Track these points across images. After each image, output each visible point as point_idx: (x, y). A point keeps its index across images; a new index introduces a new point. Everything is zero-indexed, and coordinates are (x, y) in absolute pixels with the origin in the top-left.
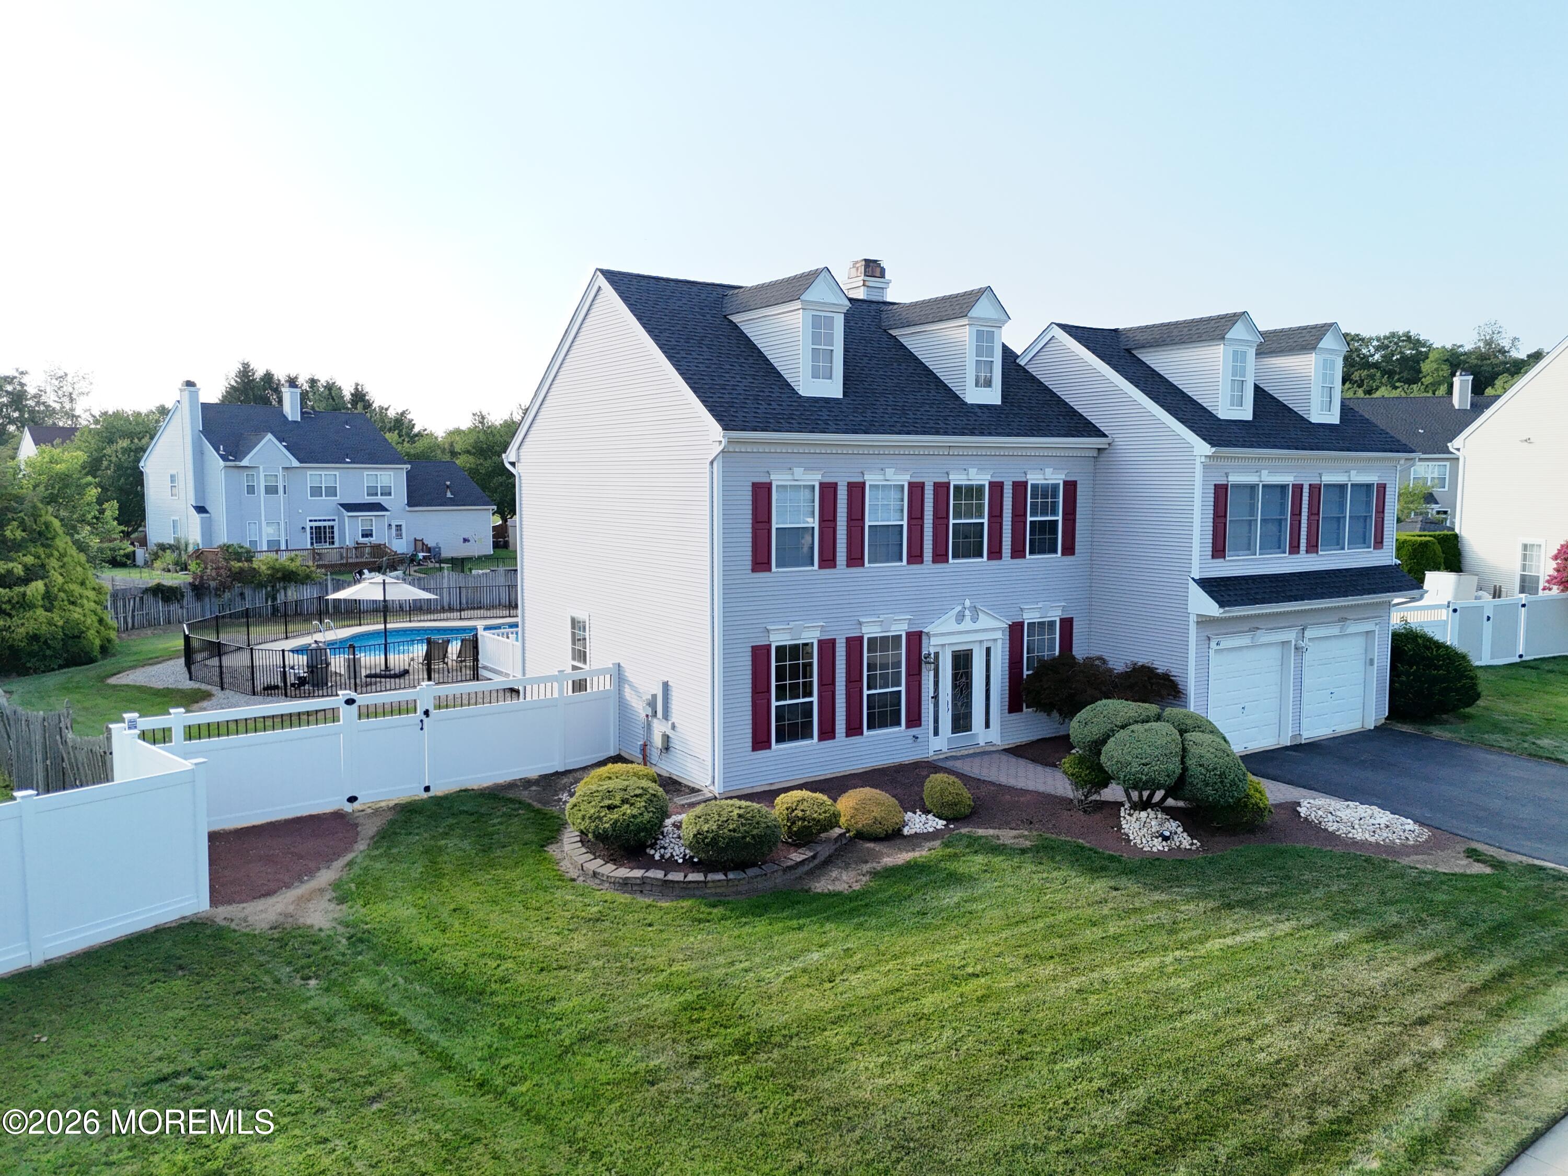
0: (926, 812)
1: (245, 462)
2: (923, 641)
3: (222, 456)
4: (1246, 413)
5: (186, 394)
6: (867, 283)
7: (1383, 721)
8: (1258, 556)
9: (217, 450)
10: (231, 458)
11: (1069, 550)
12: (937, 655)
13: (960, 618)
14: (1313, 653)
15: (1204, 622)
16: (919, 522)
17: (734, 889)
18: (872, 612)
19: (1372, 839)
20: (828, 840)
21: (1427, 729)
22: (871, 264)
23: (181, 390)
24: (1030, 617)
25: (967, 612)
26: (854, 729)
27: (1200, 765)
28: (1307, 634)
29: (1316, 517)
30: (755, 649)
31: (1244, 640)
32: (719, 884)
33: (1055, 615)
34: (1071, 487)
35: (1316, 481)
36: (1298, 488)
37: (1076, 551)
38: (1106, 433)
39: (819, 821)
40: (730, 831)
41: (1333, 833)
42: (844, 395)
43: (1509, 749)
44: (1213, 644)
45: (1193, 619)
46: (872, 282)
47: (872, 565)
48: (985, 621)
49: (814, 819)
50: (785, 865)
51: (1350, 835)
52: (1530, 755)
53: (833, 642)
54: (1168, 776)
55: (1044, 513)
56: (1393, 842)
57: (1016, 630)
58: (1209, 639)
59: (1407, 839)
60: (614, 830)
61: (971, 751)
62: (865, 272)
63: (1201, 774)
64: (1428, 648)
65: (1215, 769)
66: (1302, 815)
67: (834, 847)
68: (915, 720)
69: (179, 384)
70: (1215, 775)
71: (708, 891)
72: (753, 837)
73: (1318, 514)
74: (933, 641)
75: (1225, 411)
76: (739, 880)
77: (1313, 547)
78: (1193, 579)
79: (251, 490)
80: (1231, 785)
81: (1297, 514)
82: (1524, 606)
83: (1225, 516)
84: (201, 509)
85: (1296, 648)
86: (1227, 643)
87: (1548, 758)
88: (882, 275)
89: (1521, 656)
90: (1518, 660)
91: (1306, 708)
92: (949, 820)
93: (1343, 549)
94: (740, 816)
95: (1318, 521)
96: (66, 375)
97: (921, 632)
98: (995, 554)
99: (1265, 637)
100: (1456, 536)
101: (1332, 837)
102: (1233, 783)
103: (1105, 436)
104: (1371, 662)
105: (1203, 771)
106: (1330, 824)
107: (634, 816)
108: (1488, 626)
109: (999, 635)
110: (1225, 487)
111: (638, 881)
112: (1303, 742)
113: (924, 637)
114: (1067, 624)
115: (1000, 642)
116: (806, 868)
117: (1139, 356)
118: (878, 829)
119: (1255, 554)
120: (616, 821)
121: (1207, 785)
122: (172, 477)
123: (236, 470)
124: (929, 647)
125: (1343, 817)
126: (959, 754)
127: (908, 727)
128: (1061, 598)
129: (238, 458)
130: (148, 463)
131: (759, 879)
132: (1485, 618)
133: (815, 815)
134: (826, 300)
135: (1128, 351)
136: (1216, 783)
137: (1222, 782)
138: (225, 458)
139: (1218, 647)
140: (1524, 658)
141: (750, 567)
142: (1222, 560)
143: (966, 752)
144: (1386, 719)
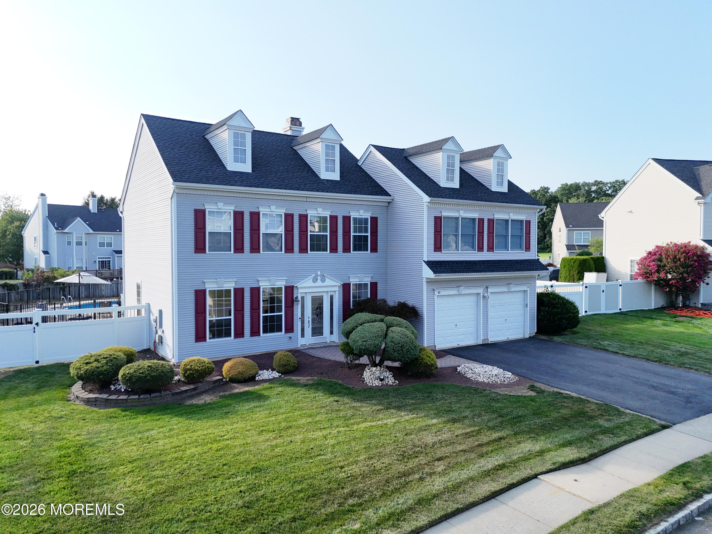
0: (273, 370)
1: (66, 230)
2: (294, 291)
3: (55, 228)
4: (456, 184)
5: (41, 199)
6: (292, 128)
7: (534, 334)
8: (460, 252)
9: (54, 225)
10: (60, 229)
11: (374, 249)
12: (303, 298)
13: (315, 280)
14: (492, 300)
15: (430, 281)
16: (291, 233)
17: (143, 403)
18: (265, 276)
19: (486, 381)
20: (209, 382)
21: (552, 337)
22: (295, 120)
23: (39, 198)
24: (354, 281)
25: (319, 278)
26: (255, 332)
27: (392, 342)
28: (490, 290)
29: (492, 235)
30: (197, 292)
31: (453, 292)
32: (134, 400)
33: (367, 280)
34: (374, 220)
35: (491, 217)
36: (481, 221)
37: (378, 250)
38: (391, 194)
39: (198, 370)
40: (140, 373)
41: (469, 378)
42: (252, 171)
43: (585, 346)
44: (436, 293)
45: (424, 280)
46: (295, 128)
47: (265, 253)
48: (328, 282)
49: (196, 370)
50: (173, 392)
51: (477, 379)
52: (594, 348)
53: (243, 289)
54: (375, 347)
55: (360, 232)
56: (497, 382)
57: (346, 287)
58: (434, 290)
59: (504, 381)
60: (86, 374)
61: (322, 345)
62: (291, 123)
63: (392, 346)
64: (555, 299)
65: (399, 343)
66: (458, 370)
67: (212, 385)
68: (290, 329)
69: (38, 195)
70: (399, 346)
71: (128, 404)
72: (152, 377)
73: (493, 233)
74: (300, 291)
75: (443, 183)
76: (145, 399)
77: (491, 249)
78: (424, 261)
79: (69, 243)
80: (407, 352)
81: (481, 233)
82: (621, 285)
83: (441, 232)
84: (45, 252)
85: (484, 297)
86: (443, 293)
87: (601, 349)
88: (300, 124)
89: (620, 309)
90: (619, 311)
91: (490, 327)
92: (282, 374)
93: (508, 250)
94: (149, 366)
95: (493, 236)
96: (10, 197)
97: (293, 286)
98: (334, 249)
99: (464, 291)
100: (603, 258)
101: (468, 380)
102: (408, 351)
103: (390, 195)
104: (527, 305)
105: (393, 344)
106: (469, 374)
107: (98, 368)
108: (603, 295)
109: (337, 289)
110: (440, 218)
111: (93, 400)
112: (489, 343)
113: (295, 289)
114: (374, 285)
115: (337, 293)
116: (189, 394)
117: (410, 160)
118: (240, 377)
119: (459, 251)
120: (88, 369)
121: (394, 351)
122: (35, 238)
123: (61, 234)
124: (298, 294)
125: (476, 371)
126: (315, 346)
127: (286, 332)
128: (371, 272)
129: (63, 228)
130: (25, 232)
131: (157, 398)
132: (602, 291)
133: (196, 368)
134: (241, 125)
135: (406, 157)
136: (399, 350)
137: (402, 350)
138: (56, 229)
139: (439, 294)
140: (622, 310)
141: (194, 251)
142: (440, 253)
143: (319, 346)
144: (536, 333)
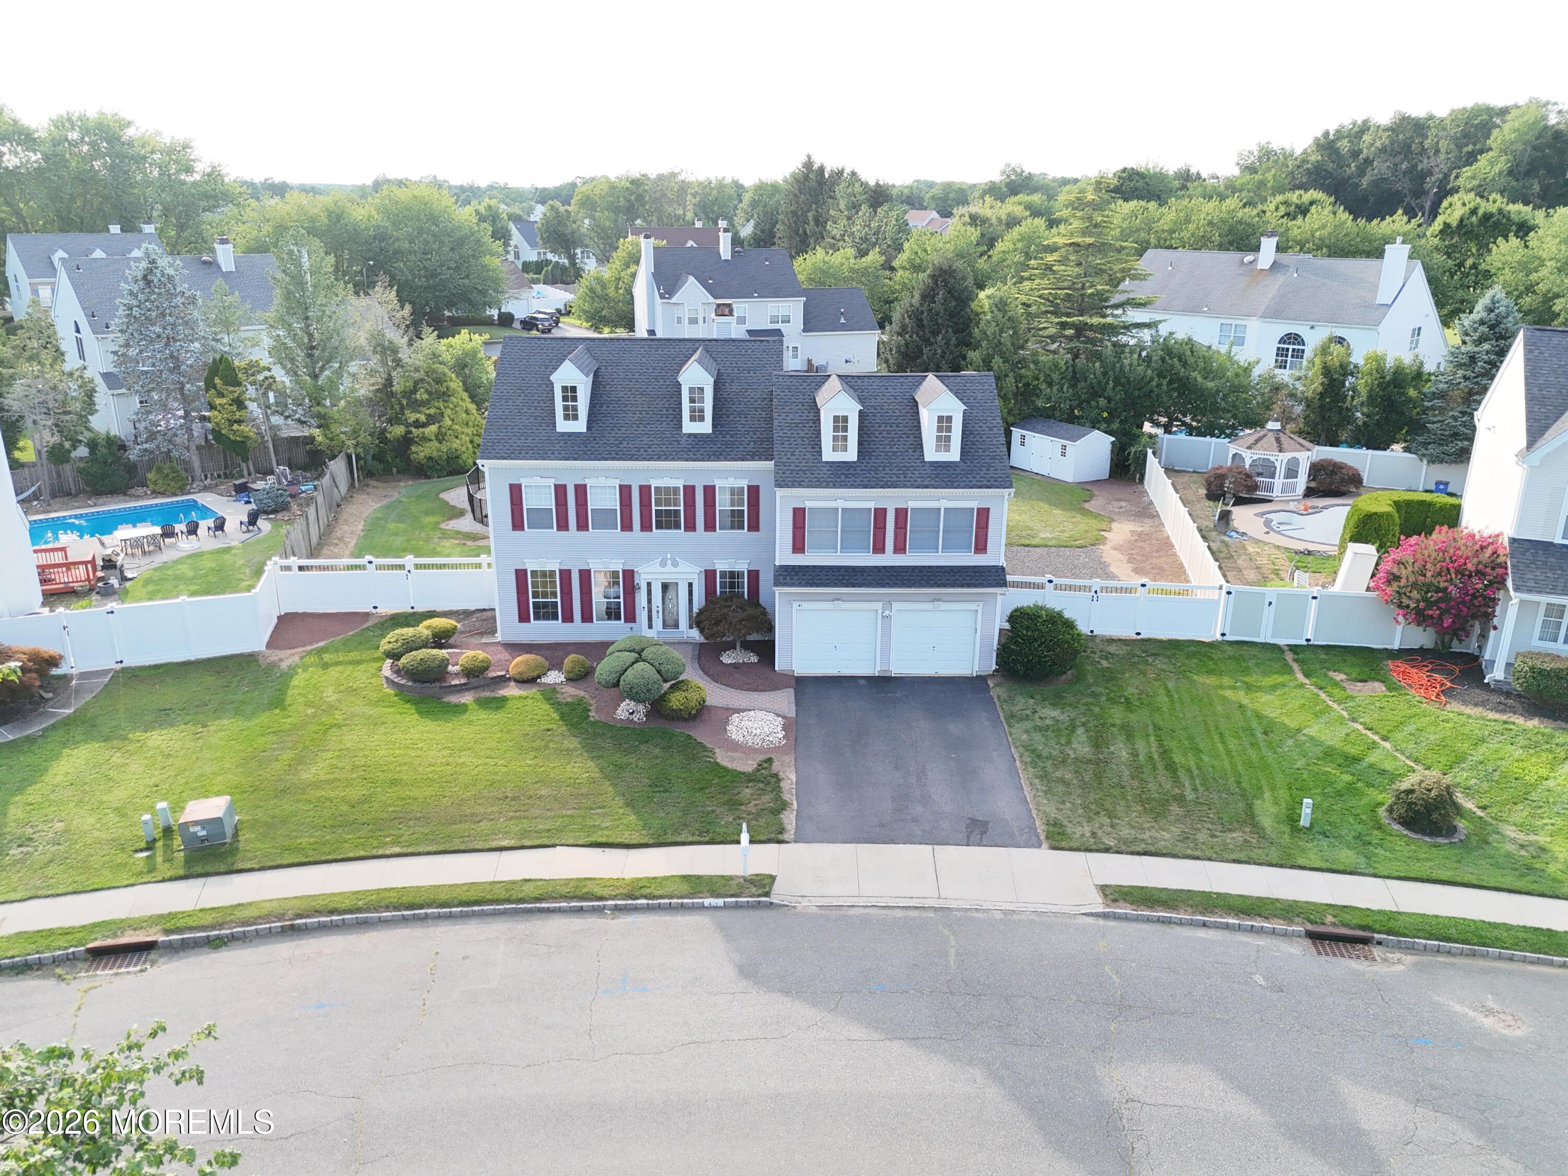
1: (674, 300)
2: (636, 575)
3: (661, 295)
4: (850, 456)
7: (988, 673)
8: (839, 554)
9: (659, 289)
10: (667, 297)
11: (754, 526)
12: (649, 584)
13: (663, 564)
14: (901, 620)
16: (629, 508)
18: (597, 557)
19: (737, 740)
21: (1002, 684)
24: (721, 566)
25: (668, 562)
26: (587, 617)
27: (624, 681)
28: (895, 606)
29: (903, 530)
30: (516, 571)
33: (744, 567)
34: (754, 492)
35: (903, 506)
36: (882, 510)
37: (760, 529)
38: (774, 457)
40: (410, 665)
42: (588, 430)
44: (795, 605)
47: (595, 531)
48: (683, 568)
53: (569, 571)
55: (732, 505)
56: (747, 744)
57: (710, 575)
58: (791, 602)
59: (757, 744)
66: (731, 718)
67: (485, 683)
68: (631, 618)
72: (418, 670)
73: (905, 528)
74: (642, 576)
75: (827, 456)
77: (900, 548)
79: (679, 320)
81: (880, 527)
82: (1314, 598)
83: (804, 528)
86: (807, 607)
89: (1308, 640)
90: (1306, 643)
93: (937, 552)
95: (906, 533)
97: (633, 570)
98: (691, 527)
99: (847, 605)
101: (724, 733)
103: (772, 459)
104: (976, 630)
108: (1269, 610)
109: (696, 576)
110: (803, 509)
111: (386, 678)
112: (893, 675)
113: (636, 573)
114: (754, 574)
115: (697, 580)
116: (458, 689)
119: (836, 553)
120: (386, 649)
123: (668, 305)
124: (641, 580)
125: (743, 724)
127: (626, 621)
128: (748, 557)
129: (671, 296)
130: (636, 288)
132: (1267, 603)
135: (814, 398)
139: (800, 608)
140: (1313, 643)
141: (510, 528)
142: (802, 555)
144: (991, 672)
